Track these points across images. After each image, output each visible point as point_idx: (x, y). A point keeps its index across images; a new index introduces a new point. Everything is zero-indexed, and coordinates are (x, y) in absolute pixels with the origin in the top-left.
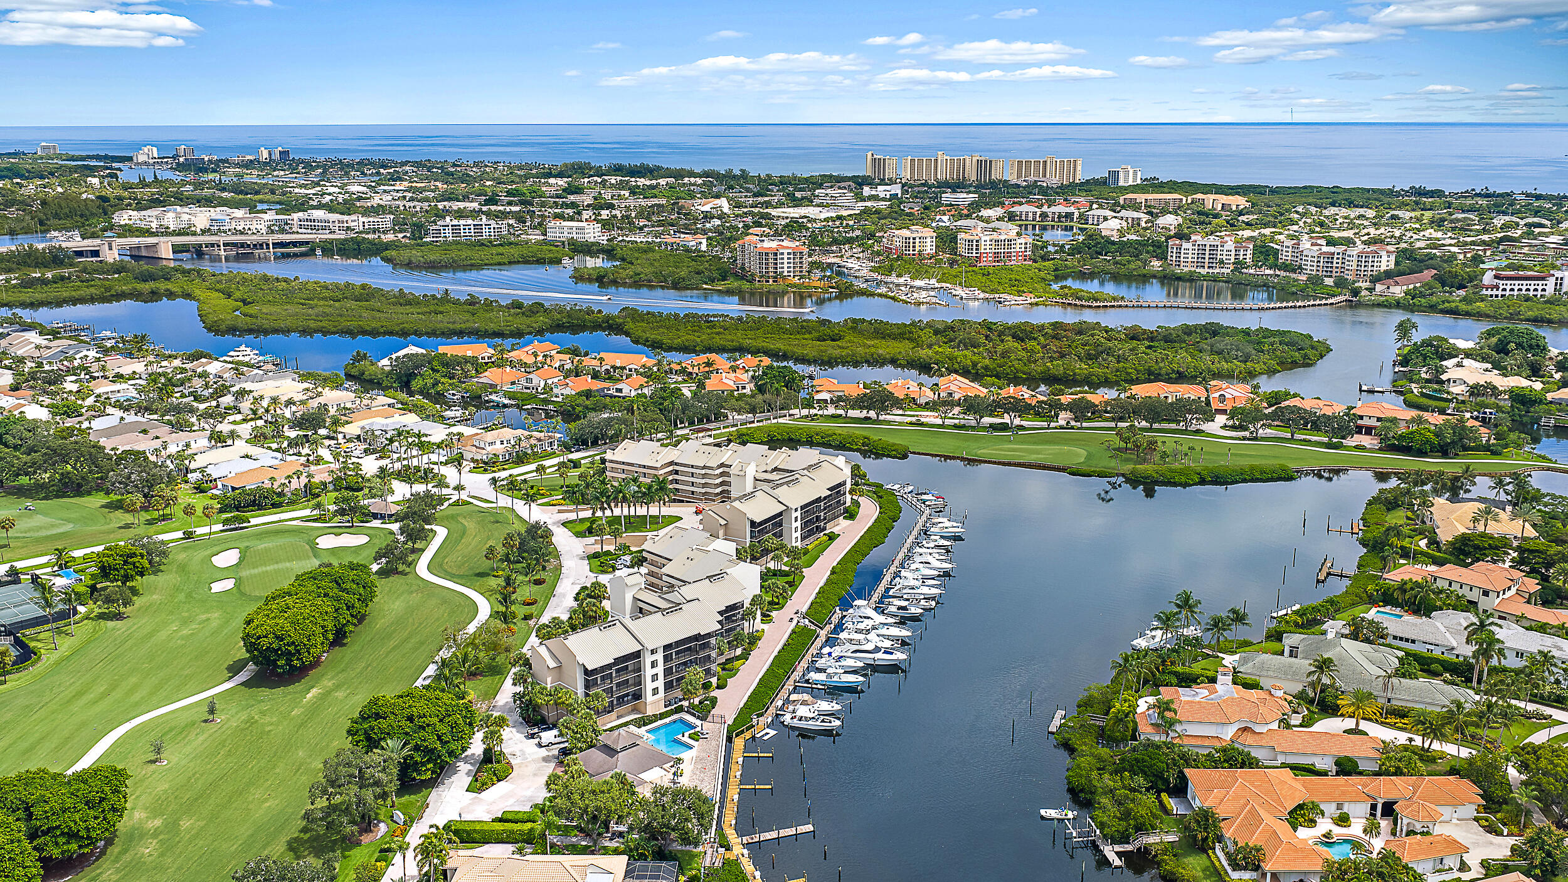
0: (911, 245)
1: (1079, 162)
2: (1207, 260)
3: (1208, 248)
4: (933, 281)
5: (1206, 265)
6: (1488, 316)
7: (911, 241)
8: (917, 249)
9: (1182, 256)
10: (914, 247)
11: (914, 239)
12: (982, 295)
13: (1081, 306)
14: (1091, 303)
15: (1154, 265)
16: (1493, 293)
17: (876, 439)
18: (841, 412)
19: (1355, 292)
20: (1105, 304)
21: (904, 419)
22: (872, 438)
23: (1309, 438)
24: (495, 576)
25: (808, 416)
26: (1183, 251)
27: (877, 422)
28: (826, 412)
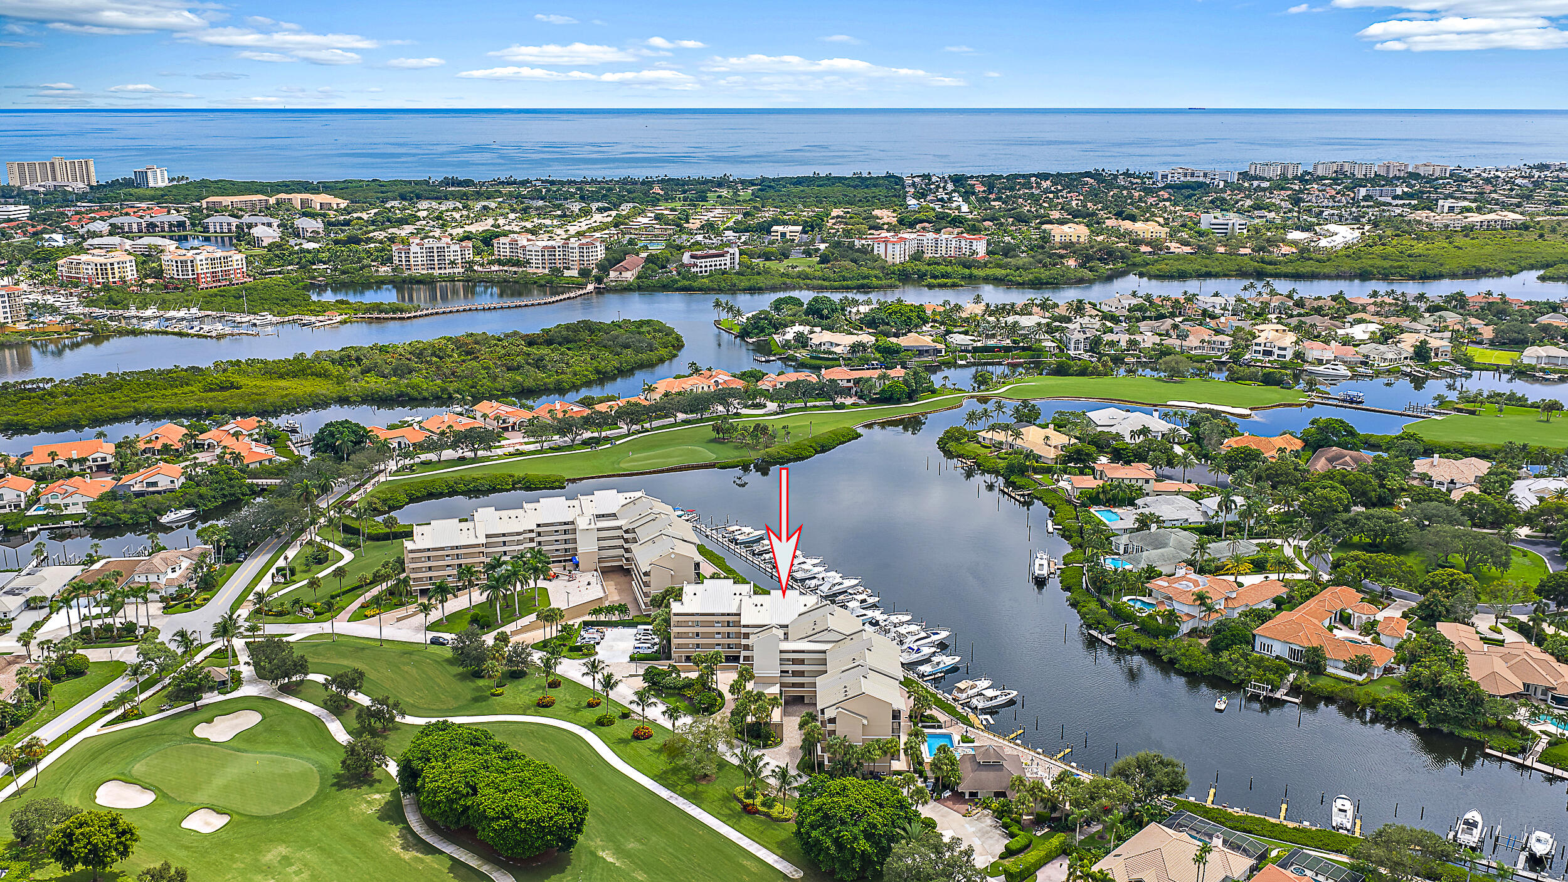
0: (110, 272)
1: (91, 163)
2: (436, 262)
3: (435, 250)
4: (194, 310)
5: (437, 267)
7: (109, 267)
8: (117, 275)
9: (412, 259)
10: (113, 274)
11: (112, 264)
12: (275, 319)
13: (387, 319)
14: (399, 315)
15: (385, 270)
16: (699, 269)
17: (522, 475)
18: (432, 456)
19: (599, 280)
20: (413, 314)
21: (499, 452)
22: (516, 475)
23: (817, 404)
24: (498, 695)
25: (404, 468)
26: (411, 255)
27: (475, 460)
28: (417, 460)
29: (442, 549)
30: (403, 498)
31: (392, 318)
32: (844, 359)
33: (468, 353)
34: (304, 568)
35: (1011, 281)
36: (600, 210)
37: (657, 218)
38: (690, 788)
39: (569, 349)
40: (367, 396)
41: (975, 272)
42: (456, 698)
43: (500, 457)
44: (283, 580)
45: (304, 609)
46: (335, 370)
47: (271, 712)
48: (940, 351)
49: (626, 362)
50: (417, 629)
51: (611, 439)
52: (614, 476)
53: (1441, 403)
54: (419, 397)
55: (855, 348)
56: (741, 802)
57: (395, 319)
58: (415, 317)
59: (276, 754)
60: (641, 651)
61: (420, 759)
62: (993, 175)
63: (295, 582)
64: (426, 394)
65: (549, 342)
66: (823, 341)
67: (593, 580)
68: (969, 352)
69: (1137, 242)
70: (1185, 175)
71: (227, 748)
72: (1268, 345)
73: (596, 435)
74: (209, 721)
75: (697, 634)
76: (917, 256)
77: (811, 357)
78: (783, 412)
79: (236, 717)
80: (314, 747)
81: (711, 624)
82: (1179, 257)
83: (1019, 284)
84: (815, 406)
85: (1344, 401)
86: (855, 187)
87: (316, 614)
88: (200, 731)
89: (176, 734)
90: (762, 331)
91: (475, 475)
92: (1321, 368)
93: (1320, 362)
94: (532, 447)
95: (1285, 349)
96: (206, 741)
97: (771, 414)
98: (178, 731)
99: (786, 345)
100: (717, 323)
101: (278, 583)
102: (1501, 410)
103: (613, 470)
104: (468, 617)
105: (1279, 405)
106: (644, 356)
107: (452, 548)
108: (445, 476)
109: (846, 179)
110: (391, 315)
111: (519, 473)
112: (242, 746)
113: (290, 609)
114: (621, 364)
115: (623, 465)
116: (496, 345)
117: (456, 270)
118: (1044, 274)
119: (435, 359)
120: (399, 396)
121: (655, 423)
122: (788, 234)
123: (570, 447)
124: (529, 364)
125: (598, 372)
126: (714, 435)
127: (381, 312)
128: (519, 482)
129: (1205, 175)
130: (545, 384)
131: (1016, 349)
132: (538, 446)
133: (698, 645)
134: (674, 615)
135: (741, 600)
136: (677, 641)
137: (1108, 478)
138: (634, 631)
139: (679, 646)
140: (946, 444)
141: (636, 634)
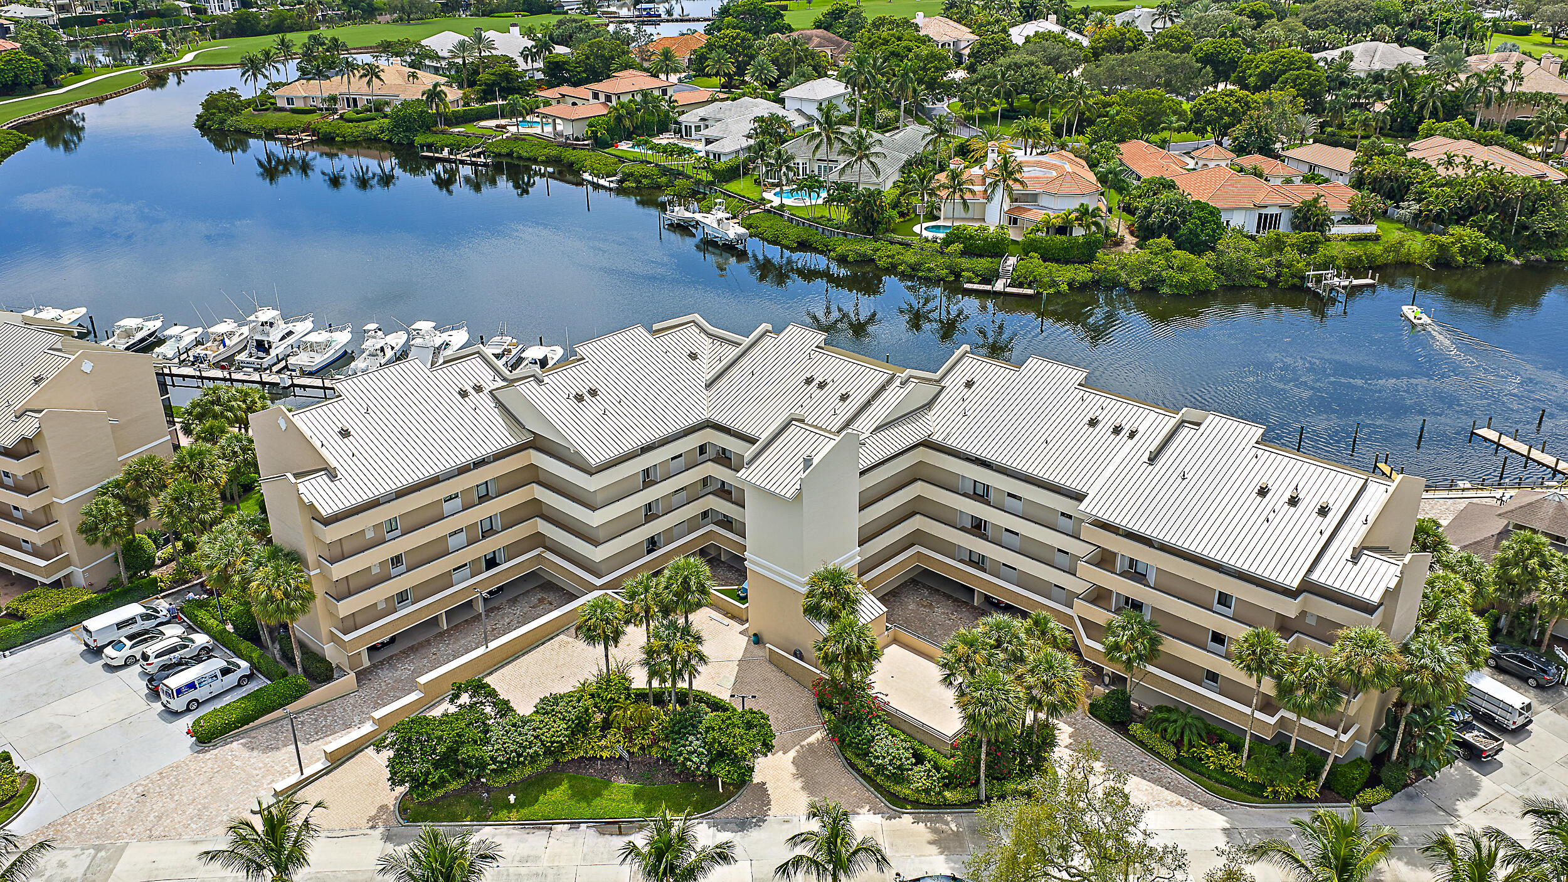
48: (8, 30)
68: (55, 27)
75: (397, 561)
85: (640, 16)
131: (130, 16)
133: (402, 597)
134: (327, 522)
135: (500, 404)
136: (346, 608)
137: (608, 98)
138: (67, 644)
139: (351, 624)
140: (222, 122)
141: (95, 652)
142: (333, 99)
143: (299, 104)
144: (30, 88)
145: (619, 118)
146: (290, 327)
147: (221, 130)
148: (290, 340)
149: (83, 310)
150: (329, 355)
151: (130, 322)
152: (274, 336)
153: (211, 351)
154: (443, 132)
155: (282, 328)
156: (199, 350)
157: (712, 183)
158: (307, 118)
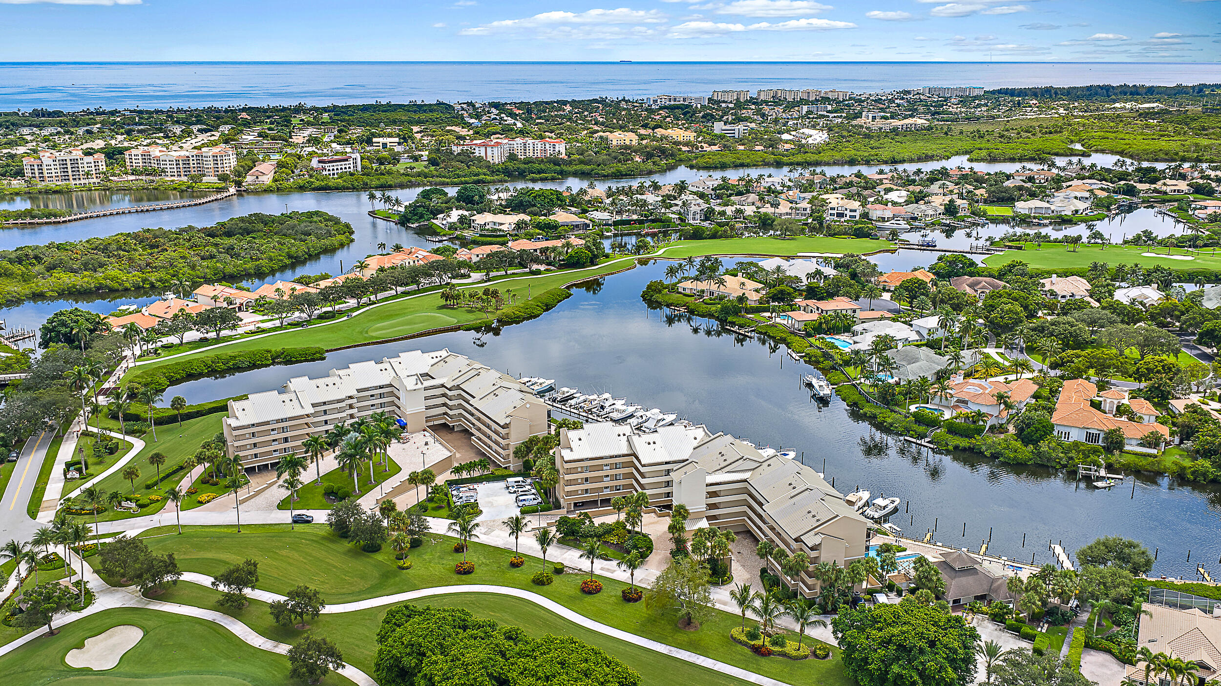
2: (70, 173)
3: (69, 162)
5: (71, 178)
6: (348, 188)
9: (45, 172)
13: (42, 224)
14: (53, 219)
15: (17, 184)
16: (327, 173)
17: (279, 349)
18: (173, 339)
19: (239, 184)
20: (67, 218)
21: (240, 331)
22: (273, 350)
23: (515, 271)
24: (407, 568)
25: (148, 352)
26: (44, 168)
27: (218, 340)
28: (159, 344)
29: (267, 423)
30: (164, 381)
31: (46, 223)
32: (511, 235)
33: (152, 247)
34: (95, 460)
35: (598, 174)
36: (201, 131)
37: (260, 135)
38: (682, 637)
39: (254, 238)
40: (63, 290)
41: (565, 168)
42: (363, 577)
43: (242, 336)
44: (77, 476)
45: (123, 503)
46: (17, 269)
47: (150, 623)
48: (589, 226)
49: (313, 247)
50: (268, 508)
51: (345, 312)
52: (368, 344)
53: (992, 244)
54: (120, 288)
55: (519, 225)
56: (745, 644)
57: (50, 223)
58: (69, 221)
59: (188, 673)
60: (527, 503)
61: (409, 654)
62: (522, 102)
63: (92, 476)
64: (127, 285)
65: (229, 234)
66: (487, 221)
67: (430, 440)
68: (611, 225)
69: (677, 143)
70: (670, 101)
71: (120, 675)
72: (840, 208)
73: (330, 309)
74: (80, 646)
75: (587, 480)
76: (512, 157)
77: (481, 235)
78: (489, 280)
79: (110, 636)
80: (227, 657)
81: (600, 468)
82: (714, 154)
83: (604, 176)
84: (513, 274)
85: (923, 246)
86: (415, 112)
87: (141, 506)
88: (74, 659)
89: (44, 669)
90: (422, 216)
91: (230, 353)
92: (887, 224)
93: (883, 220)
94: (269, 325)
95: (855, 211)
96: (86, 671)
97: (479, 282)
98: (46, 663)
99: (452, 227)
100: (372, 214)
101: (72, 479)
102: (1039, 245)
103: (366, 338)
104: (321, 490)
105: (880, 252)
106: (327, 242)
107: (278, 421)
108: (197, 356)
109: (405, 106)
110: (45, 220)
111: (277, 348)
112: (137, 670)
113: (107, 505)
114: (309, 249)
115: (374, 334)
116: (177, 238)
117: (92, 181)
118: (623, 168)
119: (122, 253)
120: (98, 289)
121: (380, 296)
122: (388, 145)
123: (308, 322)
124: (221, 253)
125: (290, 257)
126: (443, 302)
127: (33, 217)
128: (278, 357)
129: (684, 100)
130: (245, 269)
131: (647, 221)
132: (277, 323)
133: (587, 491)
134: (566, 462)
135: (628, 441)
136: (568, 489)
137: (822, 311)
138: (502, 484)
139: (569, 493)
140: (652, 296)
141: (508, 488)
142: (703, 291)
143: (688, 292)
144: (583, 266)
145: (821, 323)
146: (615, 402)
147: (650, 300)
148: (613, 407)
149: (553, 381)
150: (624, 415)
151: (565, 389)
152: (607, 404)
153: (586, 406)
154: (743, 317)
155: (611, 401)
156: (582, 405)
157: (841, 365)
158: (688, 299)
